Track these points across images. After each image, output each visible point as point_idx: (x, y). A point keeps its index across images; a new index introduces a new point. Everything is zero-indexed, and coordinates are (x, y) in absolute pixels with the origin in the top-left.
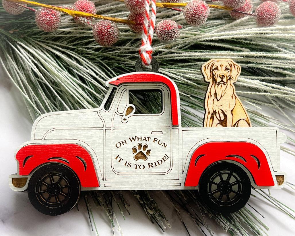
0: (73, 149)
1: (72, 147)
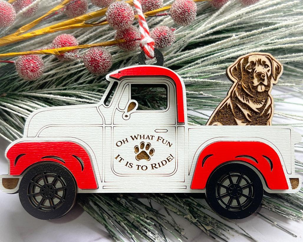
0: (70, 148)
1: (68, 145)
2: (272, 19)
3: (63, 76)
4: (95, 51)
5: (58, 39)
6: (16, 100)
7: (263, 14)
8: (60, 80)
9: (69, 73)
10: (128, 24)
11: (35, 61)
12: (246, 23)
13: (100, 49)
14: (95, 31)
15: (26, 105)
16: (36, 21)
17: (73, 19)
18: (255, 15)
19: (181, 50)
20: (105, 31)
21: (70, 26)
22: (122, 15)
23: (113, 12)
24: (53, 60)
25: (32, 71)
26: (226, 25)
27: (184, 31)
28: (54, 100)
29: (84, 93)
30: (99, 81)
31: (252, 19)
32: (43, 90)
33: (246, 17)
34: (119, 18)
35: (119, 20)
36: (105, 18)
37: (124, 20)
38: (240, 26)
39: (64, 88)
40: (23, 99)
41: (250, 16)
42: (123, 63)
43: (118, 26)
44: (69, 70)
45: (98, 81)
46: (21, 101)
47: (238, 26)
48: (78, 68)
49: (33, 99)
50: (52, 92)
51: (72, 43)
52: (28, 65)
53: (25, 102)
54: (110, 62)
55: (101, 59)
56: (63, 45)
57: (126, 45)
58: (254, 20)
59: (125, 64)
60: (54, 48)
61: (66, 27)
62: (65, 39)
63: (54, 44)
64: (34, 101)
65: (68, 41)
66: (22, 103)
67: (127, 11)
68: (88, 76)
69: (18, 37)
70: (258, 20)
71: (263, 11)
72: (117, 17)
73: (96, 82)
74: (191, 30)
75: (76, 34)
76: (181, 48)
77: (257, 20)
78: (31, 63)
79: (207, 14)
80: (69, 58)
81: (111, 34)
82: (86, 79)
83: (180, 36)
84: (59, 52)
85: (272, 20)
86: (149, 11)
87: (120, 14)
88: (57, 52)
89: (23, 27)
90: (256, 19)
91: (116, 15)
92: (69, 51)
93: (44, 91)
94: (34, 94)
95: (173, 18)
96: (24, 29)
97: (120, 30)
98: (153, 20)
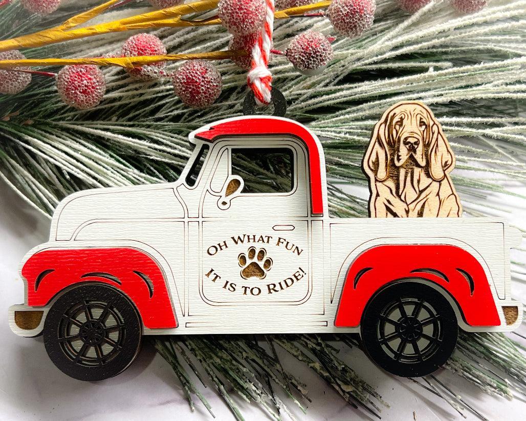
2: (501, 44)
3: (130, 103)
4: (194, 66)
5: (132, 42)
6: (48, 135)
7: (486, 34)
8: (125, 109)
9: (142, 98)
10: (254, 25)
12: (455, 46)
13: (203, 63)
14: (194, 31)
15: (64, 144)
16: (98, 9)
17: (161, 11)
18: (471, 33)
19: (336, 81)
20: (212, 32)
21: (155, 22)
22: (246, 9)
23: (231, 3)
24: (118, 73)
26: (420, 45)
27: (346, 48)
28: (112, 142)
29: (164, 137)
30: (192, 117)
31: (465, 41)
32: (95, 122)
33: (456, 36)
34: (241, 13)
35: (239, 16)
36: (215, 11)
37: (249, 17)
38: (444, 50)
39: (131, 123)
40: (59, 132)
41: (463, 35)
42: (236, 91)
43: (238, 27)
44: (141, 95)
45: (190, 118)
46: (57, 136)
47: (440, 50)
48: (159, 92)
49: (77, 135)
50: (111, 127)
51: (155, 51)
53: (63, 139)
54: (218, 88)
55: (203, 81)
56: (141, 51)
57: (248, 61)
58: (470, 42)
59: (238, 93)
60: (125, 56)
61: (148, 23)
62: (144, 42)
63: (126, 50)
64: (78, 140)
65: (150, 47)
66: (57, 141)
67: (255, 3)
68: (173, 108)
69: (65, 33)
70: (476, 43)
71: (487, 29)
72: (237, 13)
73: (186, 119)
74: (359, 47)
75: (161, 32)
76: (338, 76)
77: (474, 43)
78: (83, 79)
79: (389, 22)
80: (148, 76)
81: (221, 40)
82: (169, 112)
83: (339, 57)
85: (500, 46)
86: (292, 7)
87: (243, 7)
89: (76, 17)
90: (472, 41)
91: (235, 9)
92: (149, 64)
93: (97, 124)
94: (80, 128)
95: (332, 22)
96: (76, 21)
97: (240, 34)
98: (297, 22)
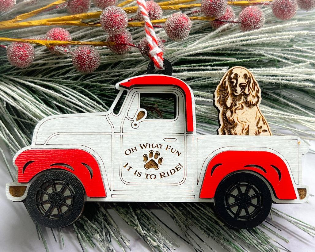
11: (25, 50)
25: (21, 58)
52: (18, 52)
56: (55, 38)
62: (58, 32)
84: (50, 44)
88: (48, 44)
